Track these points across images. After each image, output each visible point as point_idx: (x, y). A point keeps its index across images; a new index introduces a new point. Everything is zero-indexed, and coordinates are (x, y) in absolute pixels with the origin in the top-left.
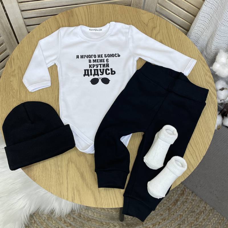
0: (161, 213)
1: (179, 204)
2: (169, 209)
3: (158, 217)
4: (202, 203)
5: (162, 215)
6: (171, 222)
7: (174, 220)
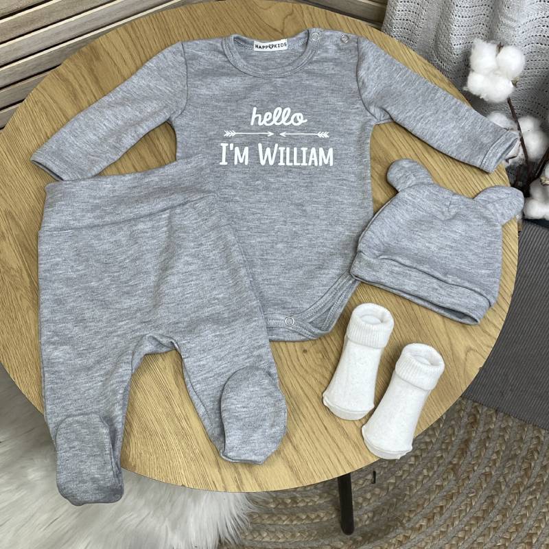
0: (438, 484)
1: (475, 449)
2: (454, 469)
3: (434, 497)
4: (526, 429)
5: (440, 487)
6: (468, 497)
7: (473, 490)
